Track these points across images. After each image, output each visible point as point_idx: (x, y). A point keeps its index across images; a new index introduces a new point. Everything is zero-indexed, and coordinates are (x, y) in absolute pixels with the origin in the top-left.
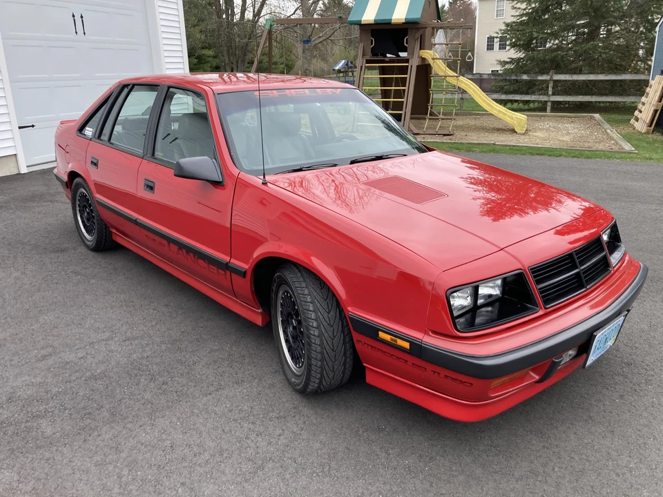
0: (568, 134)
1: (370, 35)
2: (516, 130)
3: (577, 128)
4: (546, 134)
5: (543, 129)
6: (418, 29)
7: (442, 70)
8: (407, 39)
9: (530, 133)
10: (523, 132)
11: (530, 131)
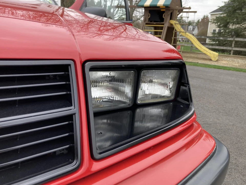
0: (238, 63)
1: (148, 12)
2: (212, 59)
3: (244, 61)
4: (227, 62)
5: (226, 60)
6: (169, 10)
7: (178, 29)
8: (164, 15)
9: (219, 61)
10: (215, 60)
11: (219, 60)
